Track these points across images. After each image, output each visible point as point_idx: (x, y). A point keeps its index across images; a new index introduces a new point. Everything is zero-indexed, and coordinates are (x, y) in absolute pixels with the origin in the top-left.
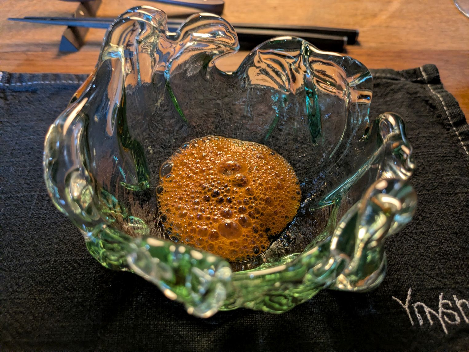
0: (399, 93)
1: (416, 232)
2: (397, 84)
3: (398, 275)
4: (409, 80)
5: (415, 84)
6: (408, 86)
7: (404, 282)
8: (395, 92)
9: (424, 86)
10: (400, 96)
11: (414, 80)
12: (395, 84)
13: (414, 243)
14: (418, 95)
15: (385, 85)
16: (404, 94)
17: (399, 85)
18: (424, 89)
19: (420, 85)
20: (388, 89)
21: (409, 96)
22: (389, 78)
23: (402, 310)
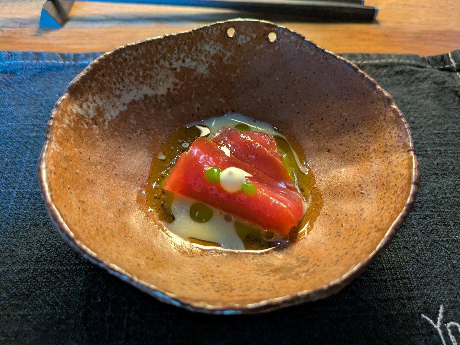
0: (426, 83)
1: (447, 240)
2: (424, 72)
3: (427, 290)
4: (435, 67)
5: (442, 72)
6: (435, 75)
7: (434, 298)
8: (420, 81)
9: (453, 74)
10: (427, 86)
11: (442, 67)
12: (420, 72)
13: (445, 252)
14: (447, 85)
15: (410, 73)
16: (431, 84)
17: (426, 74)
18: (453, 77)
19: (448, 73)
20: (413, 78)
21: (436, 86)
22: (414, 65)
23: (433, 330)
